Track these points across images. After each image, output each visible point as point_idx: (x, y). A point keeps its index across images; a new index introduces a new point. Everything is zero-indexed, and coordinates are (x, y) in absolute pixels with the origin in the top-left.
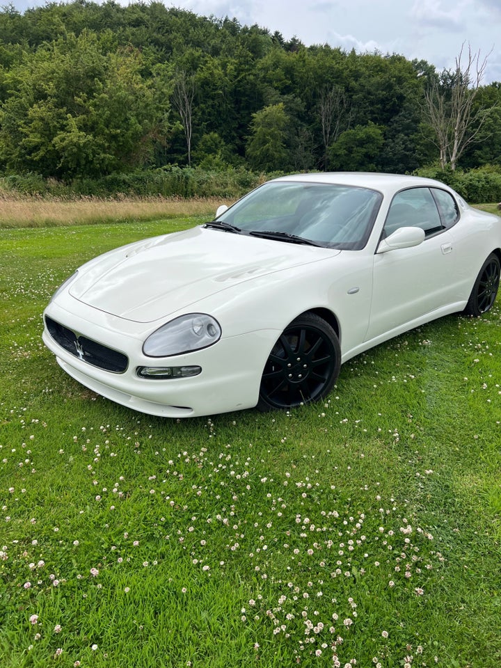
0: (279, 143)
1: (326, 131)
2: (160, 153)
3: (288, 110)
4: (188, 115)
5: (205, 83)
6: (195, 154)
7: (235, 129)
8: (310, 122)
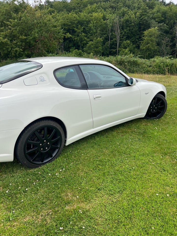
1: (176, 38)
2: (106, 49)
3: (160, 29)
4: (118, 34)
5: (127, 21)
6: (120, 49)
7: (138, 39)
8: (171, 34)
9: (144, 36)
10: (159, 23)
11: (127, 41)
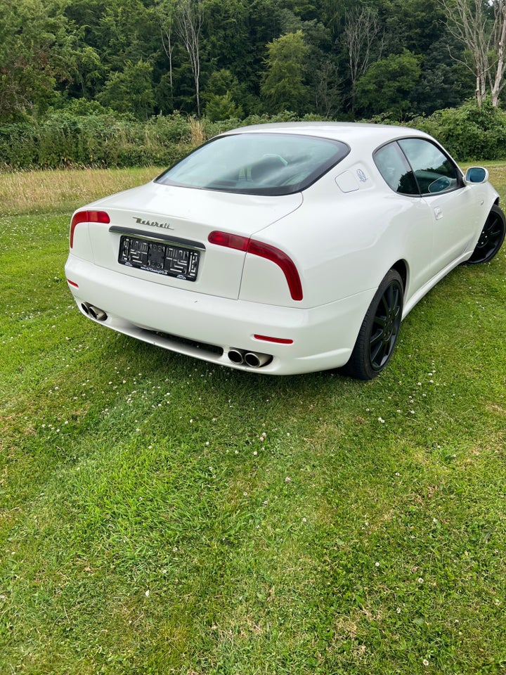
0: (299, 78)
1: (353, 64)
2: (165, 95)
3: (309, 38)
4: (195, 49)
5: (216, 10)
6: (205, 96)
7: (250, 64)
8: (338, 52)
9: (267, 57)
10: (303, 19)
11: (222, 70)
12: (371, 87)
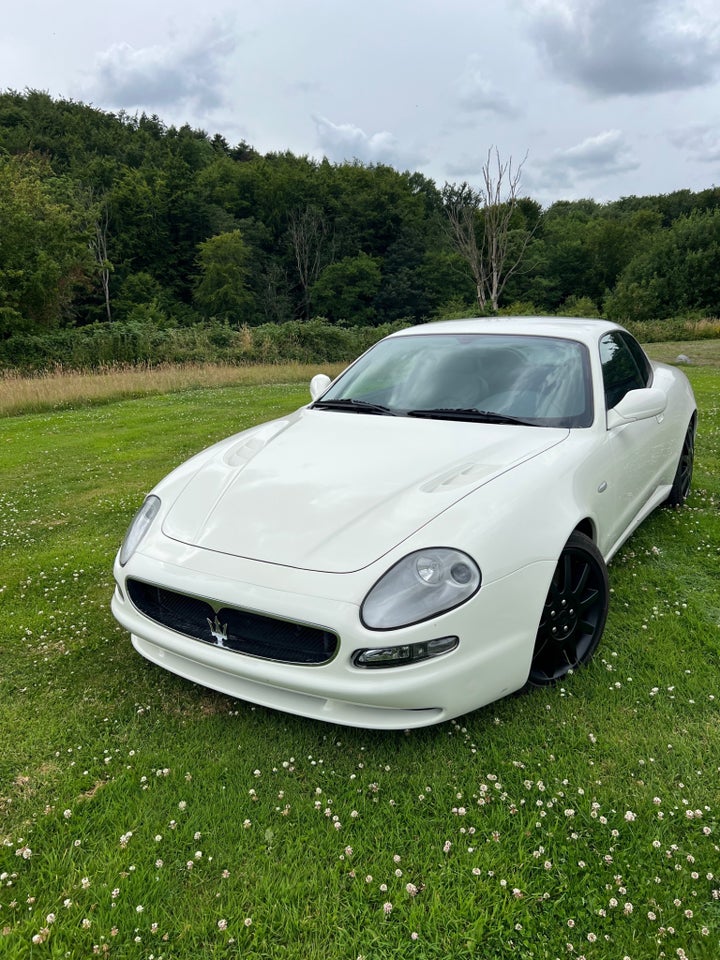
0: (240, 284)
1: (303, 265)
3: (249, 239)
4: (102, 249)
5: (124, 203)
6: (118, 304)
7: (173, 266)
8: (282, 252)
9: (200, 259)
10: (238, 216)
11: (141, 274)
12: (330, 293)
